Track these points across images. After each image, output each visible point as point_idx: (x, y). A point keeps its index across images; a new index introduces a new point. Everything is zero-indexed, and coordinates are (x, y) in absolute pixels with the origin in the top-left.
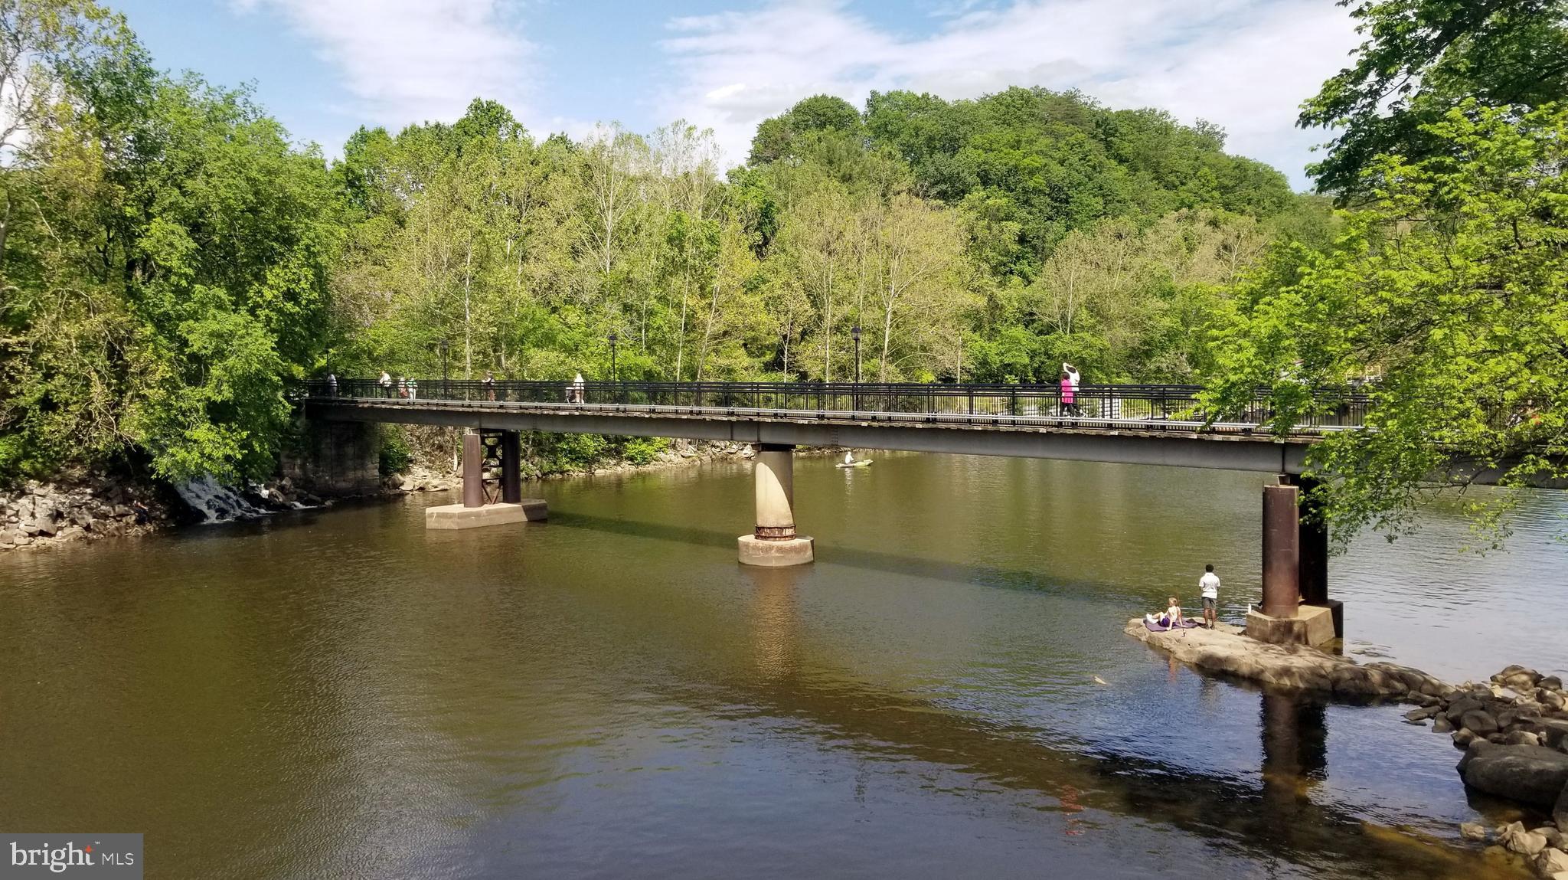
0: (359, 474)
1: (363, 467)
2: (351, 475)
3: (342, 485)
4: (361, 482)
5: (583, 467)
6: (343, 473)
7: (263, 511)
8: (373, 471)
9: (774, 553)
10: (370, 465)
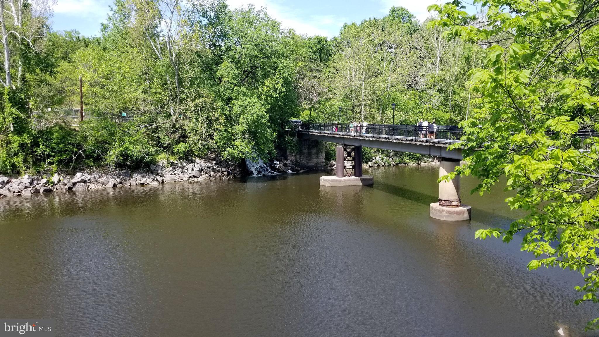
0: (317, 160)
1: (318, 158)
2: (314, 160)
3: (310, 164)
4: (317, 163)
5: (415, 162)
6: (310, 159)
7: (276, 173)
8: (322, 159)
9: (444, 214)
10: (321, 157)
